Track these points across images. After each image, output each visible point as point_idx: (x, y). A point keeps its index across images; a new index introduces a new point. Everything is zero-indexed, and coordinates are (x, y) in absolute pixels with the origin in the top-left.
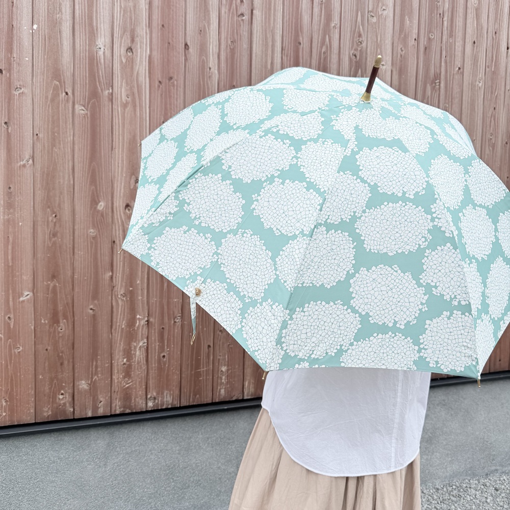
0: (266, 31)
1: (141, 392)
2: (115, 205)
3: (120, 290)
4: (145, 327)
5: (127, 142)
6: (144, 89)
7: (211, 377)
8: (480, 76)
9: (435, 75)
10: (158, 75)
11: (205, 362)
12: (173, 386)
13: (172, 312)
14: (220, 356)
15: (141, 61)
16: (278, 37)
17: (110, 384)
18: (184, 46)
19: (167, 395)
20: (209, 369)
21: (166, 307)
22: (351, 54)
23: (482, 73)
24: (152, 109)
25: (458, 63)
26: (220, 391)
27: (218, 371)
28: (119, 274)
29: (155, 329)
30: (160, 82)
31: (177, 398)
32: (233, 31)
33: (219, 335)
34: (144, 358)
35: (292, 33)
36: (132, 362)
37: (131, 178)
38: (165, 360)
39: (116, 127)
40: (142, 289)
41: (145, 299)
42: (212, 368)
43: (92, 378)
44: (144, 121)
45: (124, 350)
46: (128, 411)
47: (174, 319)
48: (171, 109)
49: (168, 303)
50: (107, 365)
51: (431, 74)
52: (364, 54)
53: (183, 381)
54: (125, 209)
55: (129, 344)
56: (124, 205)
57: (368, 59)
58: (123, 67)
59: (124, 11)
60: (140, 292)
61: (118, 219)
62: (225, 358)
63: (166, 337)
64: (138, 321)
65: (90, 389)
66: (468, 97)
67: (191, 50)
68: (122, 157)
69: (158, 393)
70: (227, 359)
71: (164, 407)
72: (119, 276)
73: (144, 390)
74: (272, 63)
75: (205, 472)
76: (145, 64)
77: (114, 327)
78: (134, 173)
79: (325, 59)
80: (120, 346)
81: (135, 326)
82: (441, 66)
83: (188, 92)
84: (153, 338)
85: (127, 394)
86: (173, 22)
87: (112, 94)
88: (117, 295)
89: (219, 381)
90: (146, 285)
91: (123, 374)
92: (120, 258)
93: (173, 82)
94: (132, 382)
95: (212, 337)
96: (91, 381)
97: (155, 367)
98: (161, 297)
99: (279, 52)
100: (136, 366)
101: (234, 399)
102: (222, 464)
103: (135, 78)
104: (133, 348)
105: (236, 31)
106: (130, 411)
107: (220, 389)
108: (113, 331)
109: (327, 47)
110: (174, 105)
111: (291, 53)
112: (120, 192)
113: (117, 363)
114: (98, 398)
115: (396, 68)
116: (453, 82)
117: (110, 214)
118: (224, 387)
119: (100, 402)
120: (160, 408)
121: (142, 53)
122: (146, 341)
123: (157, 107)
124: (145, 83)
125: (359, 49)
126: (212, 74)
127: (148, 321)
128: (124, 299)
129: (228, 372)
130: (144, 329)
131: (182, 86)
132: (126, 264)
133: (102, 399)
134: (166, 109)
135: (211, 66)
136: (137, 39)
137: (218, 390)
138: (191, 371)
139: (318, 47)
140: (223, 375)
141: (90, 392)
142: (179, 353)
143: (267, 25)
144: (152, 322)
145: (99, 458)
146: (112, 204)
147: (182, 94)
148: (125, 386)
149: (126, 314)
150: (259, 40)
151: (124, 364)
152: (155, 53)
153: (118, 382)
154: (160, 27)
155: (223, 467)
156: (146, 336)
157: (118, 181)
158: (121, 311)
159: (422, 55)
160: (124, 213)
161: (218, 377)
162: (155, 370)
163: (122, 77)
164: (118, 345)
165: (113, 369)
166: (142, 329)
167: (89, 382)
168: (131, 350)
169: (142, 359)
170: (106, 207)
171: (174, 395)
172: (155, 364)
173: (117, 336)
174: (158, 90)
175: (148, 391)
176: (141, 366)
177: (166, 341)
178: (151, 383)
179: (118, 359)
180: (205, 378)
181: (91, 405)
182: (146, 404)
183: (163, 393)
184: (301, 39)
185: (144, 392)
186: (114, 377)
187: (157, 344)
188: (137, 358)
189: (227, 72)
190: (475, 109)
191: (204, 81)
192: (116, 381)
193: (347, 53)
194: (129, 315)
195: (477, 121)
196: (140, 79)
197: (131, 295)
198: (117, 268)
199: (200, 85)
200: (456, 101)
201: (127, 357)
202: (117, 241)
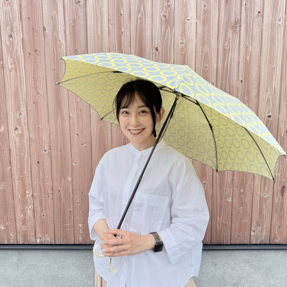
0: (96, 10)
1: (32, 234)
2: (9, 129)
3: (16, 177)
4: (31, 198)
5: (13, 92)
6: (20, 59)
7: (73, 230)
8: (281, 16)
9: (235, 21)
10: (28, 49)
11: (68, 220)
12: (50, 233)
13: (46, 191)
14: (78, 217)
15: (18, 43)
16: (105, 13)
17: (15, 228)
18: (42, 29)
19: (47, 237)
20: (71, 225)
21: (42, 188)
22: (162, 16)
23: (282, 13)
24: (26, 70)
25: (258, 8)
26: (79, 238)
27: (77, 226)
28: (15, 168)
29: (37, 200)
30: (29, 53)
31: (53, 239)
32: (74, 14)
33: (76, 205)
34: (33, 216)
35: (115, 8)
36: (26, 217)
37: (17, 112)
38: (44, 217)
39: (6, 84)
40: (28, 177)
41: (30, 182)
42: (73, 224)
43: (6, 224)
44: (22, 78)
45: (21, 210)
46: (26, 243)
47: (48, 195)
48: (37, 69)
49: (44, 185)
50: (13, 217)
51: (232, 21)
52: (172, 14)
53: (56, 230)
54: (15, 131)
55: (24, 207)
56: (14, 128)
57: (176, 17)
58: (8, 47)
59: (5, 13)
60: (27, 178)
61: (11, 136)
62: (81, 219)
63: (44, 205)
64: (27, 195)
65: (5, 230)
66: (268, 34)
67: (47, 31)
68: (11, 101)
69: (42, 235)
70: (82, 220)
71: (46, 243)
72: (14, 169)
73: (34, 233)
74: (102, 31)
75: (74, 282)
76: (20, 44)
77: (14, 197)
78: (18, 109)
79: (141, 22)
80: (19, 208)
81: (26, 197)
82: (241, 13)
83: (47, 57)
84: (36, 205)
85: (25, 234)
86: (35, 15)
87: (3, 64)
88: (15, 180)
89: (78, 232)
90: (30, 174)
91: (22, 223)
92: (14, 159)
93: (38, 53)
94: (27, 228)
95: (72, 206)
96: (5, 225)
97: (39, 221)
98: (39, 182)
99: (106, 22)
100: (29, 219)
101: (88, 243)
102: (84, 279)
103: (15, 53)
104: (26, 209)
105: (75, 14)
106: (27, 243)
107: (79, 237)
108: (14, 199)
109: (142, 14)
110: (39, 66)
111: (115, 22)
112: (12, 121)
113: (18, 217)
114: (9, 235)
115: (200, 21)
116: (253, 24)
117: (7, 134)
118: (81, 236)
119: (11, 237)
120: (44, 244)
121: (18, 38)
122: (33, 206)
123: (29, 68)
124: (21, 56)
125: (168, 11)
126: (61, 44)
127: (32, 195)
128: (19, 182)
129: (83, 228)
130: (31, 199)
131: (43, 54)
132: (18, 162)
133: (12, 235)
134: (34, 70)
135: (60, 39)
136: (14, 29)
137: (78, 237)
138: (61, 225)
139: (135, 15)
140: (80, 229)
141: (5, 231)
142: (52, 214)
143: (97, 6)
144: (35, 196)
145: (14, 266)
146: (8, 128)
147: (43, 59)
148: (23, 229)
149: (20, 190)
150: (92, 17)
151: (22, 218)
152: (25, 36)
153: (19, 227)
154: (27, 19)
155: (85, 281)
156: (32, 203)
157: (10, 115)
158: (17, 189)
159: (223, 7)
160: (15, 133)
161: (77, 230)
162: (39, 223)
163: (7, 54)
164: (17, 207)
165: (16, 220)
166: (30, 199)
167: (4, 226)
168: (25, 211)
169: (31, 216)
170: (4, 130)
171: (51, 237)
172: (39, 219)
173: (17, 202)
174: (29, 58)
175: (36, 234)
176: (31, 219)
177: (44, 207)
178: (38, 229)
179: (18, 215)
180: (69, 229)
181: (6, 238)
182: (36, 240)
183: (45, 236)
184: (122, 11)
185: (34, 234)
186: (17, 224)
187: (39, 208)
188: (28, 215)
189: (71, 41)
190: (275, 43)
192: (18, 227)
193: (158, 15)
194: (22, 191)
195: (277, 53)
196: (18, 53)
197: (22, 179)
198: (13, 164)
199: (54, 52)
200: (256, 39)
201: (23, 214)
202: (12, 149)
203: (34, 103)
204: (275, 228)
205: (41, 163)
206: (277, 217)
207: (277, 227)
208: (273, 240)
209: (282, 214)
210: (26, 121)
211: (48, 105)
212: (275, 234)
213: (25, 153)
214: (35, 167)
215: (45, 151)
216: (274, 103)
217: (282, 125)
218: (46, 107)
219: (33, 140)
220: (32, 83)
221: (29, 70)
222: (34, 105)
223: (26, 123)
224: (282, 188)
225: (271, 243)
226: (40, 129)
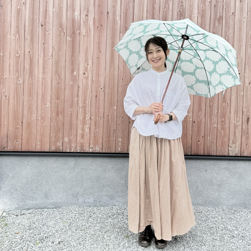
0: (140, 4)
1: (87, 145)
3: (81, 105)
6: (91, 30)
8: (245, 16)
9: (220, 17)
10: (97, 24)
11: (112, 136)
12: (100, 144)
13: (100, 115)
14: (119, 134)
15: (91, 20)
16: (145, 6)
17: (76, 140)
18: (107, 13)
19: (97, 148)
21: (97, 113)
22: (178, 11)
23: (246, 14)
24: (94, 37)
25: (232, 11)
26: (118, 149)
27: (118, 140)
29: (93, 121)
30: (97, 27)
31: (101, 149)
32: (127, 6)
33: (118, 126)
35: (151, 4)
36: (84, 133)
37: (86, 63)
38: (97, 133)
39: (81, 44)
41: (90, 109)
42: (115, 139)
43: (70, 137)
44: (91, 42)
45: (81, 128)
46: (82, 152)
47: (100, 118)
48: (101, 37)
49: (98, 111)
50: (75, 133)
51: (218, 17)
52: (184, 10)
53: (103, 143)
55: (83, 126)
56: (83, 73)
57: (186, 12)
58: (84, 22)
59: (85, 1)
60: (88, 106)
61: (80, 78)
62: (121, 136)
63: (97, 125)
65: (69, 141)
66: (238, 26)
67: (110, 14)
68: (83, 55)
69: (94, 146)
71: (96, 152)
72: (80, 100)
73: (89, 144)
74: (142, 17)
75: (112, 181)
76: (92, 20)
78: (87, 61)
79: (166, 13)
80: (80, 126)
81: (86, 119)
82: (223, 13)
84: (92, 125)
85: (82, 145)
86: (103, 4)
87: (80, 32)
88: (80, 107)
89: (118, 144)
90: (90, 104)
91: (81, 137)
92: (81, 93)
93: (103, 27)
94: (84, 140)
95: (115, 126)
96: (69, 139)
98: (96, 109)
99: (145, 12)
101: (124, 152)
102: (119, 179)
103: (88, 26)
105: (127, 5)
106: (83, 152)
108: (78, 120)
109: (167, 9)
110: (103, 35)
111: (151, 13)
112: (82, 68)
113: (79, 132)
114: (71, 145)
115: (200, 15)
116: (229, 19)
117: (78, 76)
118: (120, 147)
119: (72, 147)
120: (94, 152)
121: (91, 17)
122: (90, 126)
124: (92, 28)
125: (182, 8)
126: (118, 23)
127: (90, 118)
128: (82, 108)
129: (122, 141)
131: (106, 28)
132: (83, 95)
134: (99, 37)
135: (117, 20)
136: (90, 12)
138: (107, 139)
139: (163, 9)
140: (120, 142)
141: (69, 143)
142: (102, 131)
143: (141, 2)
144: (92, 118)
145: (71, 169)
146: (79, 73)
147: (106, 31)
148: (81, 142)
150: (137, 8)
151: (81, 133)
152: (96, 16)
154: (98, 6)
155: (119, 181)
156: (90, 124)
157: (81, 64)
158: (81, 113)
159: (213, 9)
160: (83, 76)
161: (117, 143)
162: (93, 137)
163: (84, 26)
165: (77, 135)
166: (88, 120)
168: (84, 128)
169: (88, 132)
170: (77, 73)
172: (93, 135)
173: (79, 122)
174: (97, 30)
176: (87, 135)
178: (91, 142)
180: (112, 142)
181: (69, 148)
182: (89, 150)
183: (95, 147)
184: (155, 6)
186: (77, 138)
187: (94, 127)
188: (86, 131)
189: (124, 22)
190: (242, 31)
191: (114, 26)
192: (78, 140)
193: (176, 10)
194: (83, 115)
195: (243, 37)
196: (90, 26)
197: (84, 107)
198: (80, 97)
199: (113, 27)
200: (231, 28)
201: (82, 131)
202: (80, 87)
203: (97, 58)
204: (244, 145)
205: (98, 96)
206: (245, 138)
207: (245, 145)
208: (242, 154)
209: (247, 136)
210: (91, 69)
211: (106, 60)
212: (244, 150)
213: (88, 90)
214: (94, 99)
215: (101, 89)
216: (242, 66)
217: (247, 79)
218: (105, 61)
219: (94, 81)
220: (97, 45)
221: (96, 37)
222: (97, 59)
223: (91, 70)
224: (247, 119)
225: (241, 156)
226: (99, 75)
